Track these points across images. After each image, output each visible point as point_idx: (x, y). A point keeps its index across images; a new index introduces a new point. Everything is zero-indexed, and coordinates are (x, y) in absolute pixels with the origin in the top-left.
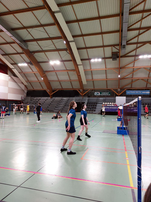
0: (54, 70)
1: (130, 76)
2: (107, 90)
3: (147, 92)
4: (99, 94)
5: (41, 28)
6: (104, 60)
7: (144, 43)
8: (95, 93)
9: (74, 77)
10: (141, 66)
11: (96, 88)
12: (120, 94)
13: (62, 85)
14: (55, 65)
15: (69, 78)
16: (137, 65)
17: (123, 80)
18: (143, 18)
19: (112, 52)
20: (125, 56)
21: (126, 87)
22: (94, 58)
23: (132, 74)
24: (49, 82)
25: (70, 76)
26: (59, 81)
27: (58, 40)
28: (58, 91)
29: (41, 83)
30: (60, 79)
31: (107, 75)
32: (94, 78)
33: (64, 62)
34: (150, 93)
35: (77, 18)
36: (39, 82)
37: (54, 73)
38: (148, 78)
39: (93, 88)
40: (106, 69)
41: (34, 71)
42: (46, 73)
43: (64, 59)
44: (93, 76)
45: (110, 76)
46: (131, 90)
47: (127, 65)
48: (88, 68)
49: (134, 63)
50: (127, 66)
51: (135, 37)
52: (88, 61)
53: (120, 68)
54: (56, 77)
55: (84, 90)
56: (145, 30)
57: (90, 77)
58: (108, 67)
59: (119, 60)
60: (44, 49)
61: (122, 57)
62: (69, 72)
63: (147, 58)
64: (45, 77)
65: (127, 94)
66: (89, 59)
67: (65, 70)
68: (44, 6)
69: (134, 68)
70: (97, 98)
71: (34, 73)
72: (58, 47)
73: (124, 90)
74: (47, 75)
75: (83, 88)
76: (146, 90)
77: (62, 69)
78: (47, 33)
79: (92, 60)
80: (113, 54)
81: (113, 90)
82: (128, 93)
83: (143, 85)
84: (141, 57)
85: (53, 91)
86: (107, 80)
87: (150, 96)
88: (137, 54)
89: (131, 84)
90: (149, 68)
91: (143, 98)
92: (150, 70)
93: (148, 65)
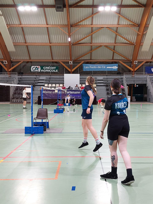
1: (87, 40)
2: (53, 62)
3: (113, 67)
4: (40, 70)
6: (42, 9)
10: (103, 25)
11: (33, 58)
12: (73, 70)
16: (98, 22)
17: (76, 46)
21: (82, 58)
22: (24, 4)
23: (90, 37)
32: (28, 41)
34: (118, 68)
38: (115, 45)
39: (28, 58)
40: (47, 26)
44: (27, 37)
46: (91, 63)
47: (81, 21)
48: (16, 22)
49: (92, 17)
50: (81, 23)
52: (13, 9)
53: (71, 26)
55: (11, 63)
57: (20, 39)
58: (51, 22)
59: (68, 12)
61: (71, 6)
63: (111, 11)
69: (92, 26)
70: (35, 77)
73: (80, 64)
75: (10, 58)
76: (112, 63)
79: (21, 8)
81: (62, 63)
82: (87, 67)
83: (107, 55)
84: (101, 9)
86: (50, 45)
87: (118, 73)
88: (95, 3)
89: (90, 54)
90: (115, 29)
91: (108, 77)
92: (116, 31)
93: (113, 22)
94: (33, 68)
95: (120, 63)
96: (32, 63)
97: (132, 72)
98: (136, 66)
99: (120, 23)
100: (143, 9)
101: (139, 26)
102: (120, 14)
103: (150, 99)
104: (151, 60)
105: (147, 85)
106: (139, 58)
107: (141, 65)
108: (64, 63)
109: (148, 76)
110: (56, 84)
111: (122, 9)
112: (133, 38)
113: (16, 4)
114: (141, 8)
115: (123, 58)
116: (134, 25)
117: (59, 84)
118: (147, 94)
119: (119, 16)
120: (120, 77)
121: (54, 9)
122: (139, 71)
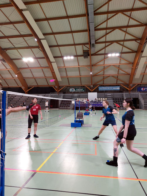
0: (28, 67)
1: (102, 73)
2: (81, 86)
3: (117, 88)
4: (74, 90)
5: (11, 26)
6: (76, 57)
7: (112, 42)
8: (70, 89)
9: (49, 74)
10: (111, 64)
11: (71, 84)
12: (93, 90)
13: (37, 81)
14: (29, 62)
15: (44, 75)
16: (107, 63)
17: (95, 77)
18: (108, 19)
19: (83, 51)
20: (95, 54)
21: (98, 83)
22: (67, 55)
23: (103, 71)
24: (24, 79)
25: (45, 73)
26: (35, 78)
27: (30, 37)
28: (34, 88)
29: (16, 80)
30: (35, 76)
31: (81, 72)
32: (68, 75)
33: (38, 59)
34: (120, 89)
35: (46, 17)
36: (14, 79)
37: (28, 70)
38: (118, 75)
39: (68, 84)
40: (79, 66)
41: (8, 68)
42: (20, 70)
43: (37, 56)
44: (68, 73)
45: (83, 73)
46: (103, 86)
48: (62, 65)
49: (104, 60)
50: (98, 64)
51: (103, 37)
52: (61, 59)
53: (92, 66)
54: (31, 74)
55: (59, 87)
56: (111, 30)
57: (64, 74)
58: (81, 64)
59: (91, 58)
60: (16, 46)
61: (92, 55)
62: (44, 69)
63: (115, 56)
64: (20, 74)
65: (99, 90)
66: (62, 57)
67: (39, 67)
68: (11, 3)
69: (104, 65)
70: (72, 94)
71: (8, 70)
72: (30, 45)
73: (97, 87)
74: (21, 72)
75: (59, 85)
76: (116, 86)
77: (36, 66)
78: (18, 31)
79: (65, 58)
80: (84, 52)
81: (86, 87)
82: (101, 89)
83: (113, 81)
84: (109, 55)
85: (29, 88)
86: (80, 77)
87: (120, 91)
88: (106, 52)
89: (103, 81)
90: (118, 66)
91: (114, 94)
92: (119, 68)
93: (117, 62)
94: (71, 90)
95: (121, 86)
96: (70, 87)
97: (129, 91)
98: (131, 87)
99: (121, 63)
100: (135, 54)
101: (133, 63)
102: (121, 57)
103: (141, 107)
104: (141, 84)
105: (139, 99)
106: (133, 82)
107: (134, 86)
108: (88, 86)
109: (140, 93)
110: (83, 98)
111: (122, 54)
112: (129, 71)
113: (62, 56)
114: (134, 53)
115: (123, 83)
116: (130, 63)
117: (85, 98)
118: (139, 104)
119: (120, 59)
120: (121, 94)
121: (83, 57)
122: (133, 90)
